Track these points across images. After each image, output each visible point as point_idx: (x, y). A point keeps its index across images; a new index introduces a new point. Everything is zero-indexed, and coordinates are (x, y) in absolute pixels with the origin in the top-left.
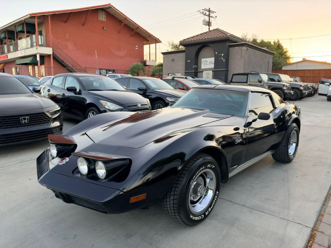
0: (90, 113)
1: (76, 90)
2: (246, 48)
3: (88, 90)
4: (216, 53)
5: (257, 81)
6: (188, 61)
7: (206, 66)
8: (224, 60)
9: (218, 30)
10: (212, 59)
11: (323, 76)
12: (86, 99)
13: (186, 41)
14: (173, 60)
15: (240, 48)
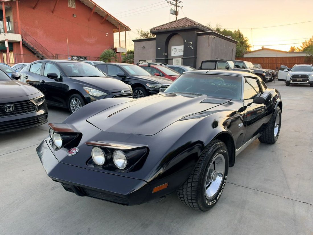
0: (72, 100)
1: (57, 76)
2: (213, 37)
3: (69, 77)
4: (185, 41)
5: (225, 68)
6: (159, 49)
7: (176, 53)
8: (193, 48)
9: (186, 19)
10: (182, 47)
11: (280, 63)
12: (68, 85)
13: (157, 29)
14: (144, 47)
15: (207, 36)
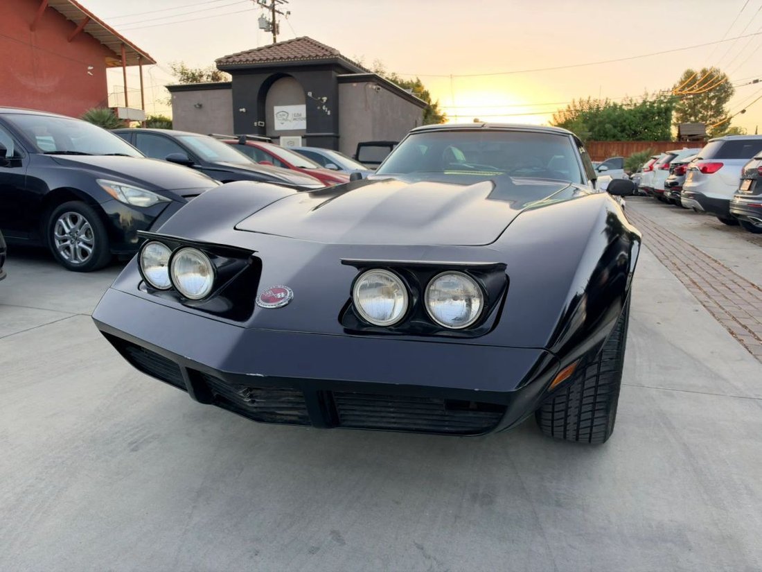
0: (61, 221)
1: (5, 151)
2: (374, 87)
3: (45, 153)
4: (310, 94)
6: (241, 110)
7: (286, 123)
8: (329, 113)
9: (308, 41)
10: (302, 109)
12: (41, 178)
13: (234, 61)
14: (201, 106)
15: (361, 85)
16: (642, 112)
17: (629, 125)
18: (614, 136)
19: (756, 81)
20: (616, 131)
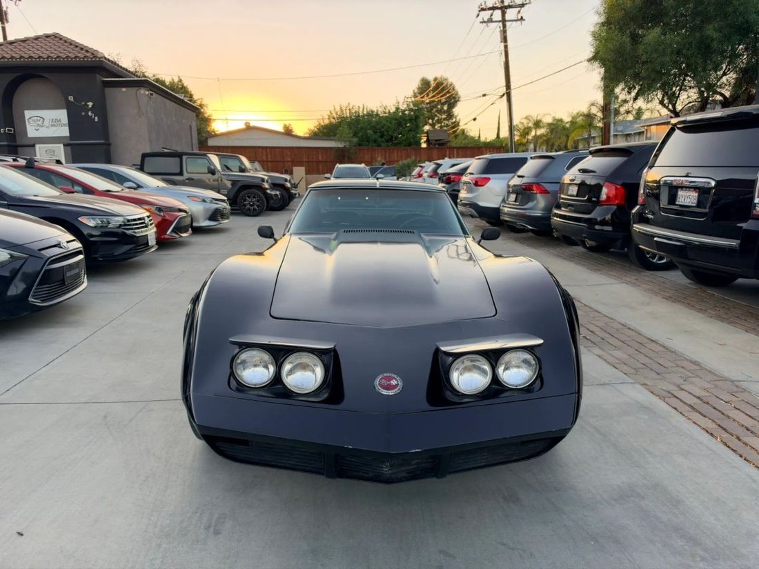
2: (147, 93)
4: (71, 98)
7: (41, 129)
8: (96, 119)
15: (132, 90)
16: (396, 120)
17: (387, 131)
18: (375, 141)
19: (484, 95)
20: (376, 136)
